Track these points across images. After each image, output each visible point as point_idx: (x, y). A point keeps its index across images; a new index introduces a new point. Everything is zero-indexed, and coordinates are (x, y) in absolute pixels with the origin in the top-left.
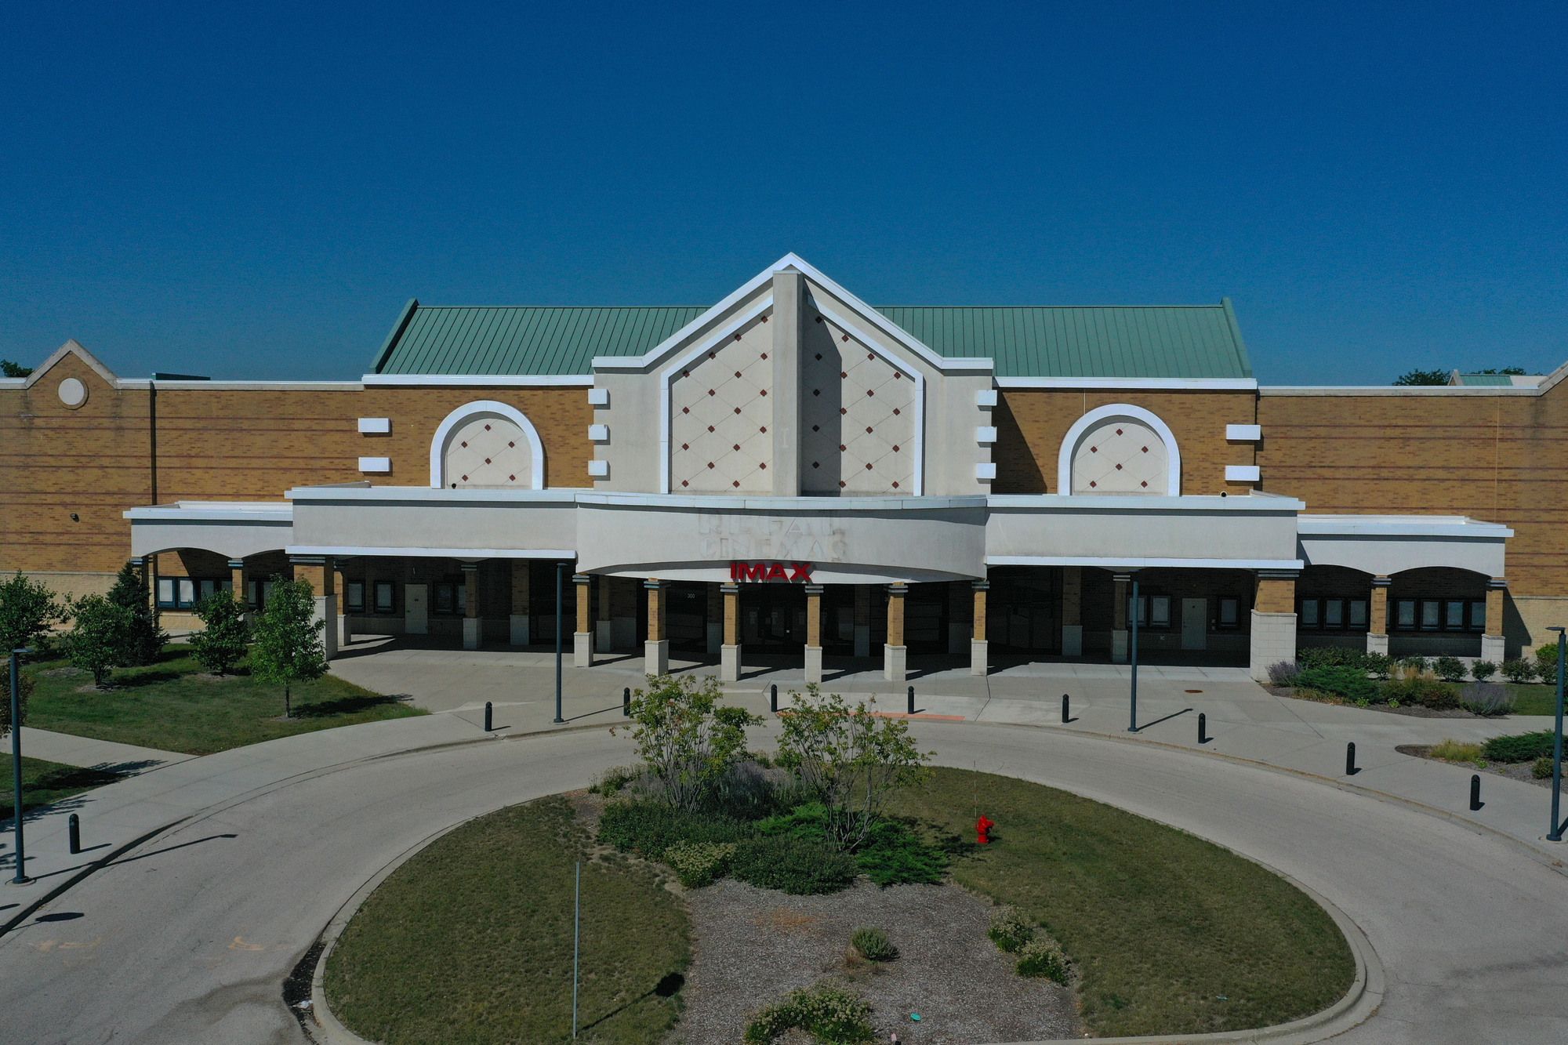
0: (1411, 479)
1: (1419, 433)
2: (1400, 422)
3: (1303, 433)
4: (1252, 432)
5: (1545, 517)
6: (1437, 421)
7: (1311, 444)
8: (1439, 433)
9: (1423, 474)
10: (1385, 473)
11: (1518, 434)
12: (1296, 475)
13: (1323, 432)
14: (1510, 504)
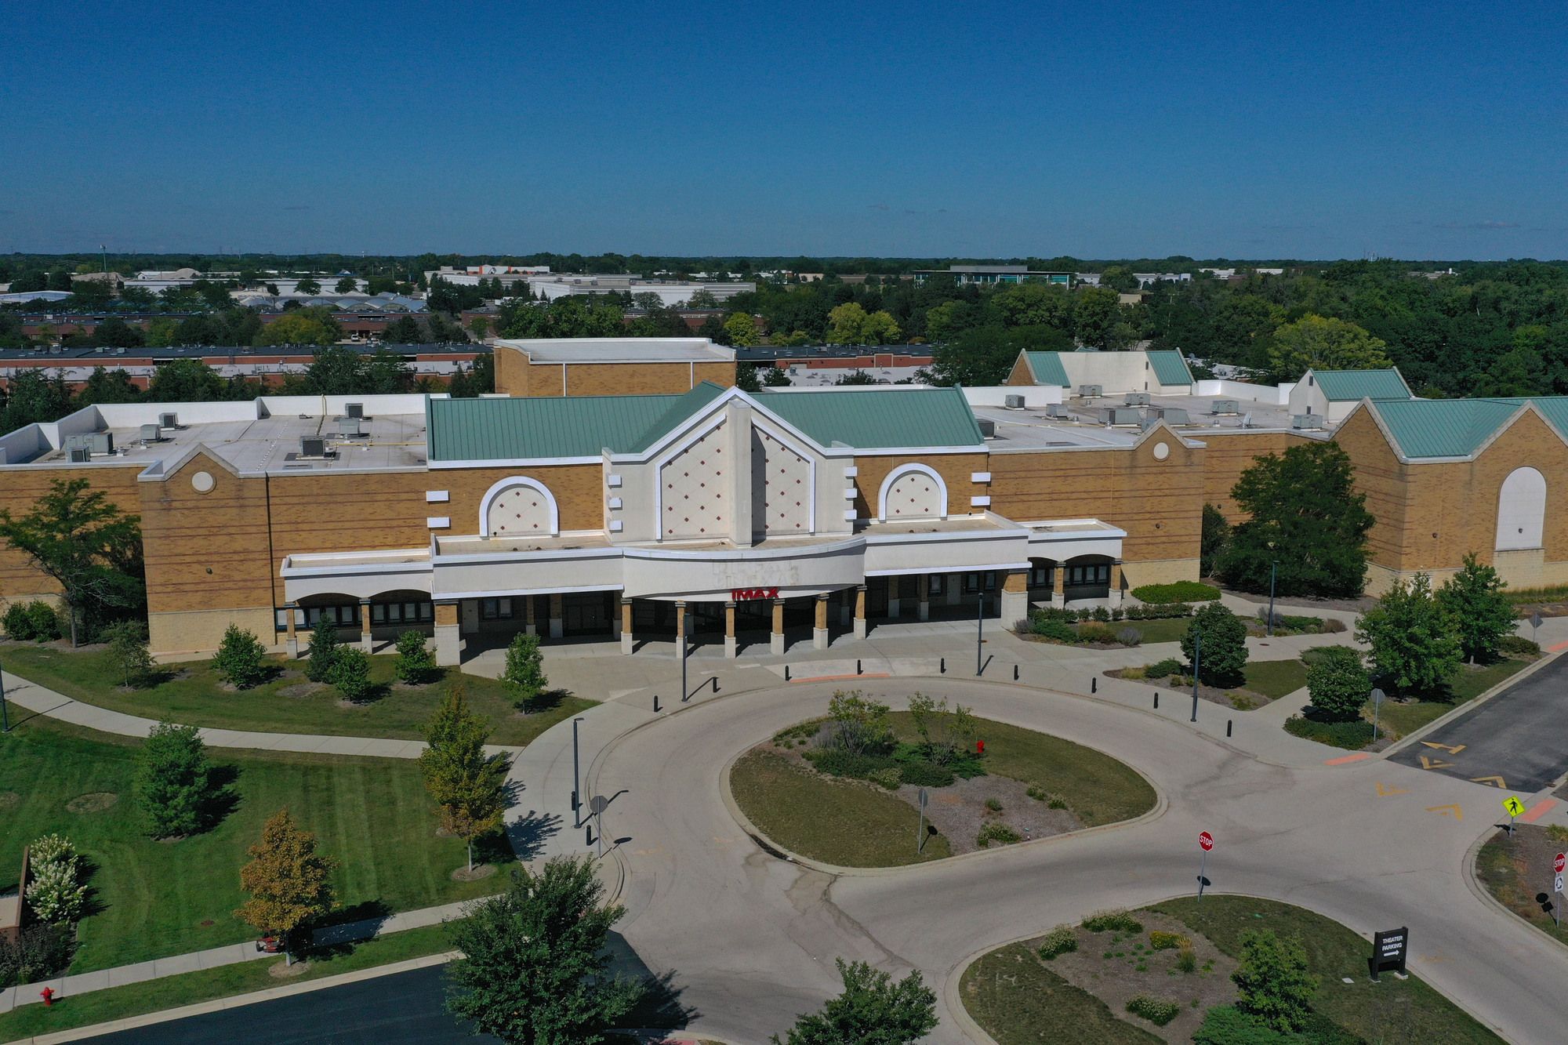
0: (1068, 499)
1: (1073, 473)
2: (1063, 467)
3: (1012, 475)
4: (985, 477)
5: (1136, 517)
6: (1082, 466)
7: (1016, 482)
8: (1083, 472)
9: (1074, 496)
10: (1055, 496)
11: (1123, 471)
12: (1009, 500)
13: (1023, 474)
14: (1118, 511)
